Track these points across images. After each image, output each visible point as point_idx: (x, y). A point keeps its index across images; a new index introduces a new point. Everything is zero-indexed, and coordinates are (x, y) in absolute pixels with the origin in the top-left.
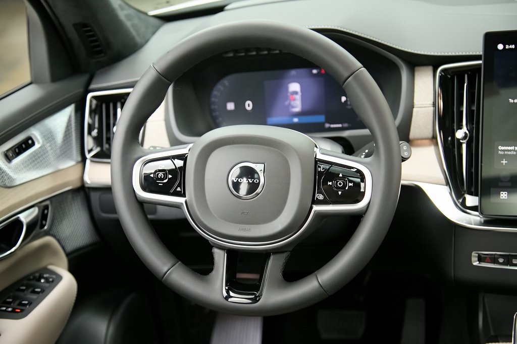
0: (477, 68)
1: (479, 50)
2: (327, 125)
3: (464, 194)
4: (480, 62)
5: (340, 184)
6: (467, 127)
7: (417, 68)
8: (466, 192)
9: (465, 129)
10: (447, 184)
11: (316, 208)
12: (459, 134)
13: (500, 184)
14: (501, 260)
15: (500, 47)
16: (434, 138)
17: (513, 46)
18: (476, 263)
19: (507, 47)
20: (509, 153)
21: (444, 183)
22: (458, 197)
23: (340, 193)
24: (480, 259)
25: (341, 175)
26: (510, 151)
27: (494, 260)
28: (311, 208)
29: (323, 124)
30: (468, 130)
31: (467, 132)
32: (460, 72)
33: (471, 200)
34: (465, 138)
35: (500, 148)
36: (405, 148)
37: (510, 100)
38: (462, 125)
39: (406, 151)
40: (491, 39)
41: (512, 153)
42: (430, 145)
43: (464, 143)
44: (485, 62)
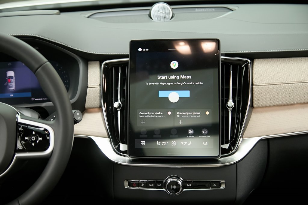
0: (126, 63)
1: (127, 51)
2: (33, 99)
3: (119, 143)
4: (128, 59)
5: (33, 138)
6: (121, 100)
7: (89, 62)
8: (121, 142)
9: (119, 101)
10: (109, 137)
11: (17, 155)
12: (116, 105)
13: (141, 136)
14: (142, 185)
15: (140, 50)
16: (101, 107)
17: (148, 50)
18: (127, 187)
19: (144, 50)
20: (146, 116)
21: (107, 136)
22: (115, 145)
23: (33, 144)
24: (130, 185)
25: (34, 133)
26: (147, 115)
27: (138, 185)
28: (14, 155)
29: (30, 98)
30: (121, 102)
31: (121, 103)
32: (116, 65)
33: (123, 147)
34: (119, 107)
35: (140, 113)
36: (78, 114)
37: (146, 83)
38: (118, 99)
39: (79, 116)
40: (134, 44)
41: (148, 116)
42: (98, 112)
43: (119, 110)
44: (130, 59)
